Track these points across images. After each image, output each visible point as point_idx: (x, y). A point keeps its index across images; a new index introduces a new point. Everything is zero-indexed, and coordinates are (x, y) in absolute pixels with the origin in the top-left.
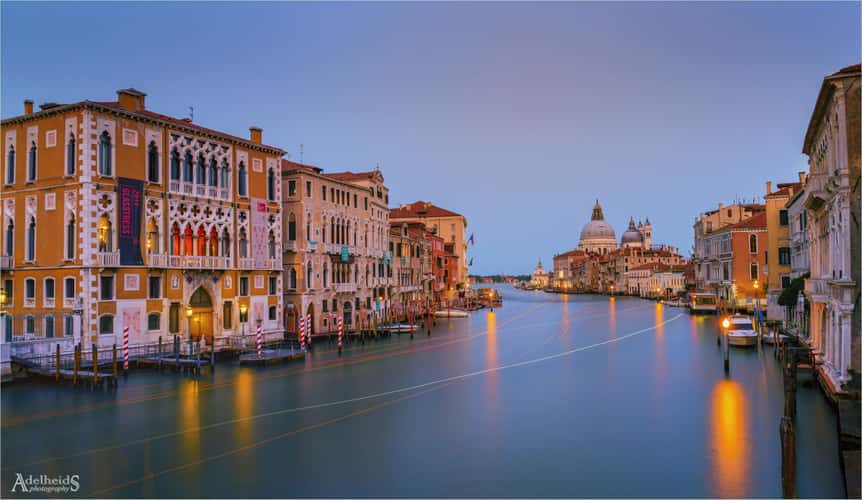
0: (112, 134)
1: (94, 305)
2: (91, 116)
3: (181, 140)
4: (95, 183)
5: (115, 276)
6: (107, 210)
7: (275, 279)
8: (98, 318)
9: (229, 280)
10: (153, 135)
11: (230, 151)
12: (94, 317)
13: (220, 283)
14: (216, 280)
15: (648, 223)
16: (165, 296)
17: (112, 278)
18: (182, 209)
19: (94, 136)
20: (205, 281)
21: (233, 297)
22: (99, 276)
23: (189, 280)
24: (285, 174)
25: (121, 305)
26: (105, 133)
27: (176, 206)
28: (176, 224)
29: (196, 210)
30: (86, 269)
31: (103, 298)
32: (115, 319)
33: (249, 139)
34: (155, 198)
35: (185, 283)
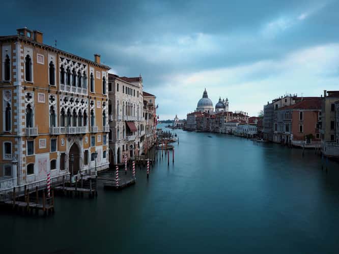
0: (31, 57)
1: (24, 158)
2: (21, 46)
3: (65, 61)
4: (23, 86)
5: (34, 140)
6: (29, 102)
7: (106, 136)
8: (26, 165)
9: (86, 138)
10: (52, 58)
11: (86, 67)
12: (24, 165)
13: (83, 140)
14: (81, 139)
15: (227, 100)
16: (58, 150)
17: (33, 142)
19: (22, 58)
20: (77, 140)
21: (89, 148)
22: (27, 141)
23: (69, 140)
25: (38, 157)
26: (28, 56)
27: (63, 99)
28: (63, 109)
29: (72, 101)
30: (19, 137)
31: (28, 154)
32: (34, 166)
33: (94, 61)
34: (53, 95)
35: (67, 142)
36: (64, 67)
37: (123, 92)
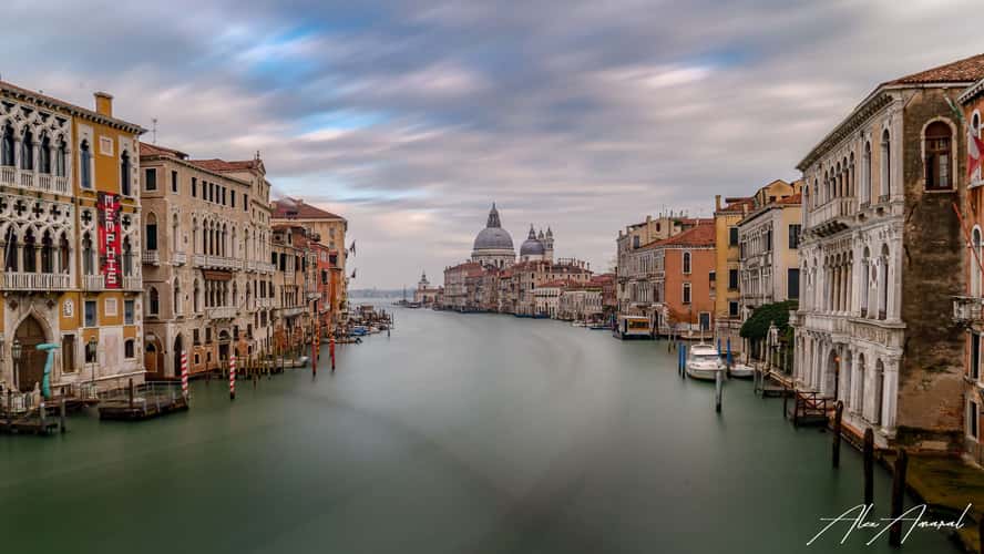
7: (133, 302)
9: (69, 305)
11: (68, 125)
13: (56, 310)
14: (51, 305)
15: (550, 233)
21: (76, 329)
23: (13, 306)
24: (142, 159)
35: (7, 310)
37: (194, 194)
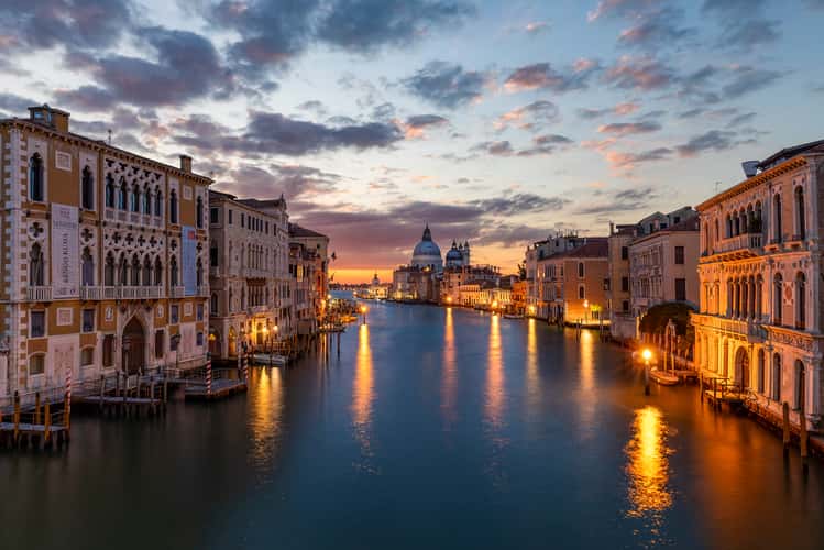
0: (44, 156)
1: (23, 344)
2: (21, 136)
3: (116, 165)
4: (25, 209)
5: (47, 310)
6: (38, 239)
7: (203, 305)
8: (28, 357)
9: (161, 308)
10: (88, 159)
11: (162, 178)
12: (23, 356)
13: (152, 312)
14: (148, 309)
15: (467, 246)
16: (98, 329)
17: (43, 313)
18: (117, 237)
19: (24, 158)
20: (140, 311)
21: (165, 326)
22: (29, 311)
23: (123, 311)
25: (54, 341)
26: (36, 155)
27: (110, 235)
28: (110, 254)
29: (130, 239)
30: (13, 304)
31: (33, 336)
32: (46, 358)
33: (179, 167)
34: (90, 227)
35: (119, 314)
36: (113, 177)
37: (243, 225)
